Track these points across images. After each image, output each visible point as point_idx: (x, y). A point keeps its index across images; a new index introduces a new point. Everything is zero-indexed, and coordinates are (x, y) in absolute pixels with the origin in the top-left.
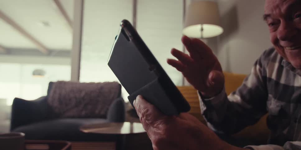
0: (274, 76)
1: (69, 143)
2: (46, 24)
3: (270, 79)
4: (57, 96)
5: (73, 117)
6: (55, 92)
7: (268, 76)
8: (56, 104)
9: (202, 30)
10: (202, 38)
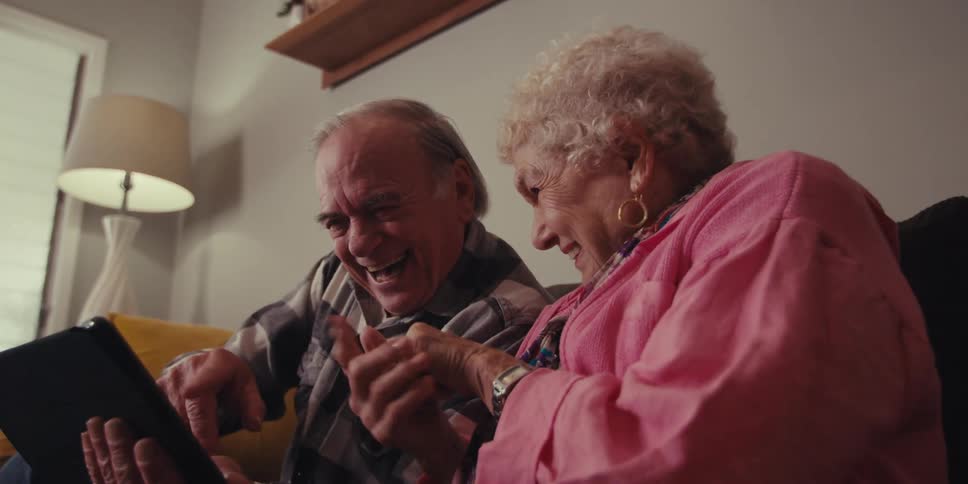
9: (127, 186)
10: (124, 211)
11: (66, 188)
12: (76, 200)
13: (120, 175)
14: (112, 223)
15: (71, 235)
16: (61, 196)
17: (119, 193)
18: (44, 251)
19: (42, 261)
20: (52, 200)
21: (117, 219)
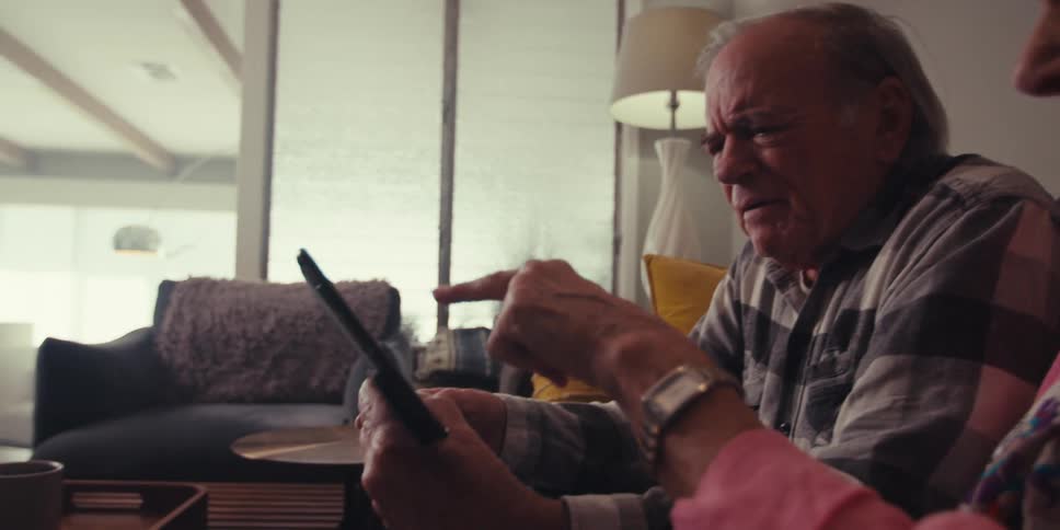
0: (755, 302)
1: (202, 488)
2: (159, 72)
3: (747, 308)
4: (185, 331)
5: (239, 400)
6: (179, 316)
7: (743, 301)
8: (181, 357)
9: (674, 105)
10: (674, 132)
11: (622, 119)
12: (632, 128)
13: (665, 96)
14: (663, 148)
15: (632, 162)
16: (619, 126)
17: (667, 114)
18: (610, 181)
19: (610, 191)
20: (611, 132)
21: (667, 141)
